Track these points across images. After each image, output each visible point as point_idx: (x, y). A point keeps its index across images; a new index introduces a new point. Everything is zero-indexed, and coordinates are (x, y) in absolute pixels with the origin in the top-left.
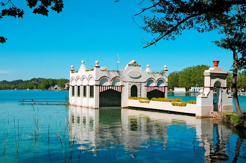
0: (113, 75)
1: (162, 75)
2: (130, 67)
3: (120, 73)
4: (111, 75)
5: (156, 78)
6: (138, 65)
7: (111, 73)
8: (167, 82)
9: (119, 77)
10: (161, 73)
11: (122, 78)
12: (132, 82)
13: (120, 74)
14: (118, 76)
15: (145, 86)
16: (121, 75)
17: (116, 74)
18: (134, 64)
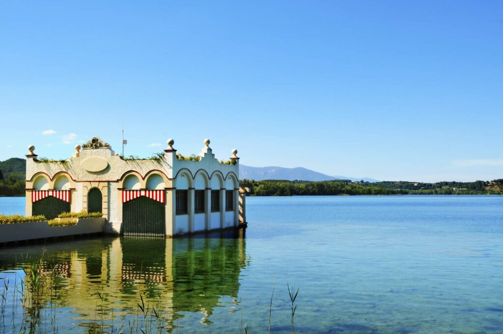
0: (56, 169)
1: (158, 162)
2: (86, 151)
3: (69, 165)
4: (52, 171)
5: (144, 170)
6: (101, 145)
7: (52, 165)
8: (170, 179)
9: (67, 173)
10: (156, 159)
11: (71, 175)
12: (90, 182)
13: (67, 166)
14: (64, 170)
15: (119, 189)
16: (70, 168)
17: (62, 168)
18: (94, 144)
